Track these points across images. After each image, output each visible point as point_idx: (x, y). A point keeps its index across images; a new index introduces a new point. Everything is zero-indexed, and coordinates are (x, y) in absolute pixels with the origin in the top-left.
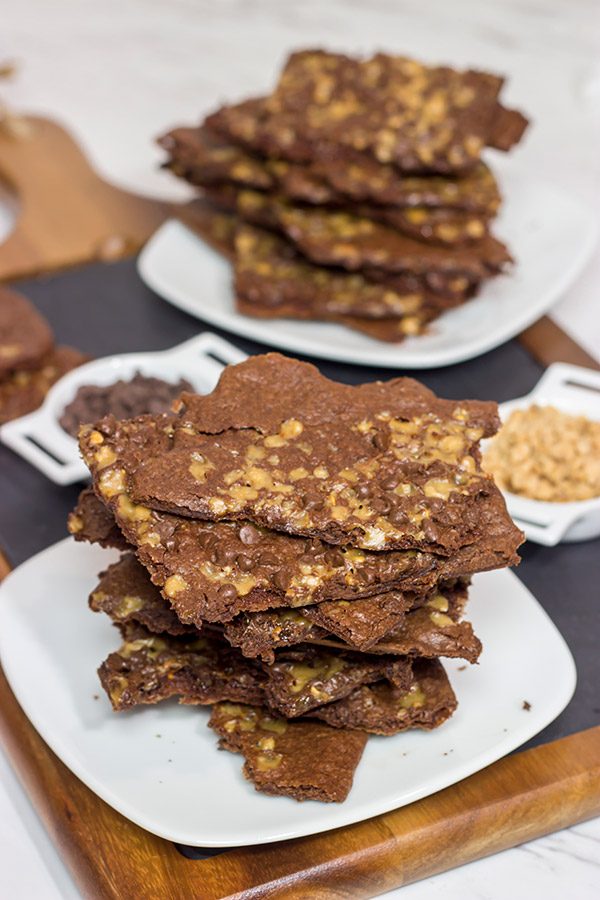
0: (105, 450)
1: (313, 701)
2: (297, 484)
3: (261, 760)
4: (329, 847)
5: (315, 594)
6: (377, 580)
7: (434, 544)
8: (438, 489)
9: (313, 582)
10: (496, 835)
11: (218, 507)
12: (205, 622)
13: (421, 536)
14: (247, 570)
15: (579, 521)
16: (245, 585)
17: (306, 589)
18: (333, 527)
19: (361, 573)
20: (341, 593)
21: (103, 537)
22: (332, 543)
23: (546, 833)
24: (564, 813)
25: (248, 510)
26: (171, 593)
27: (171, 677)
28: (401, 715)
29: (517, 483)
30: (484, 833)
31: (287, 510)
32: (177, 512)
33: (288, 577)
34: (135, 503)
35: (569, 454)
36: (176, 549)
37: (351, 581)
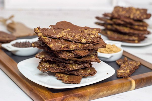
0: (39, 30)
1: (73, 68)
2: (70, 35)
3: (65, 79)
5: (74, 48)
6: (84, 47)
7: (92, 42)
8: (93, 36)
9: (74, 46)
11: (58, 36)
12: (57, 50)
13: (91, 40)
14: (63, 44)
16: (63, 46)
17: (73, 47)
18: (76, 39)
19: (81, 46)
20: (78, 49)
21: (38, 46)
22: (77, 42)
25: (63, 37)
26: (51, 47)
27: (49, 68)
28: (88, 73)
31: (69, 37)
32: (51, 37)
33: (70, 46)
34: (44, 36)
36: (51, 41)
37: (80, 47)
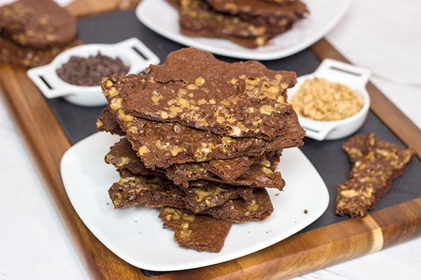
0: (113, 89)
1: (206, 206)
2: (201, 106)
3: (182, 232)
4: (212, 273)
5: (208, 156)
6: (237, 151)
7: (263, 134)
8: (266, 110)
9: (207, 151)
10: (290, 270)
11: (164, 115)
12: (156, 167)
13: (257, 131)
14: (177, 144)
15: (334, 130)
16: (175, 151)
17: (203, 153)
18: (217, 125)
19: (229, 147)
20: (220, 156)
21: (112, 129)
22: (217, 133)
23: (313, 270)
24: (322, 262)
25: (178, 117)
26: (141, 154)
27: (142, 194)
28: (247, 214)
29: (306, 112)
30: (284, 269)
31: (196, 118)
32: (146, 117)
33: (195, 148)
34: (127, 113)
35: (331, 100)
36: (144, 134)
37: (225, 151)
